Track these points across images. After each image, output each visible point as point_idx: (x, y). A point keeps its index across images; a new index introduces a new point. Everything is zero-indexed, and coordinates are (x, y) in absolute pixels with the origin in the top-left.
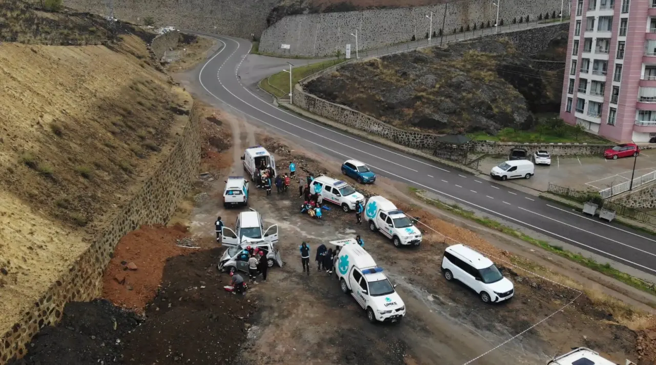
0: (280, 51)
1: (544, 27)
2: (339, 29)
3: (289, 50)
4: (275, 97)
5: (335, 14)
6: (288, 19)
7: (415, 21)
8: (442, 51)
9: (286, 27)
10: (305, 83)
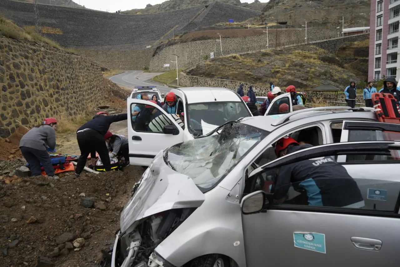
0: (163, 68)
1: (334, 40)
2: (201, 51)
3: (169, 67)
4: (165, 84)
5: (198, 42)
6: (167, 49)
7: (248, 45)
8: (278, 51)
9: (166, 53)
10: (187, 71)
